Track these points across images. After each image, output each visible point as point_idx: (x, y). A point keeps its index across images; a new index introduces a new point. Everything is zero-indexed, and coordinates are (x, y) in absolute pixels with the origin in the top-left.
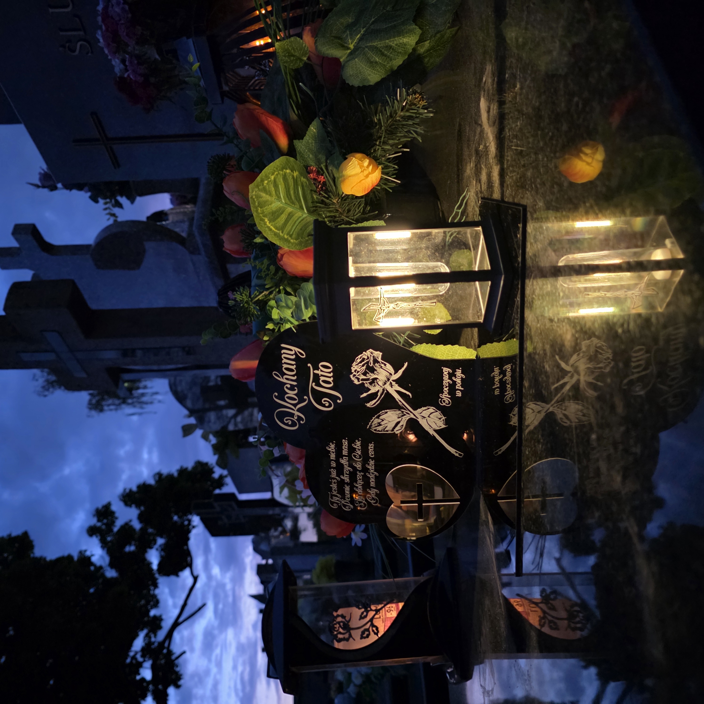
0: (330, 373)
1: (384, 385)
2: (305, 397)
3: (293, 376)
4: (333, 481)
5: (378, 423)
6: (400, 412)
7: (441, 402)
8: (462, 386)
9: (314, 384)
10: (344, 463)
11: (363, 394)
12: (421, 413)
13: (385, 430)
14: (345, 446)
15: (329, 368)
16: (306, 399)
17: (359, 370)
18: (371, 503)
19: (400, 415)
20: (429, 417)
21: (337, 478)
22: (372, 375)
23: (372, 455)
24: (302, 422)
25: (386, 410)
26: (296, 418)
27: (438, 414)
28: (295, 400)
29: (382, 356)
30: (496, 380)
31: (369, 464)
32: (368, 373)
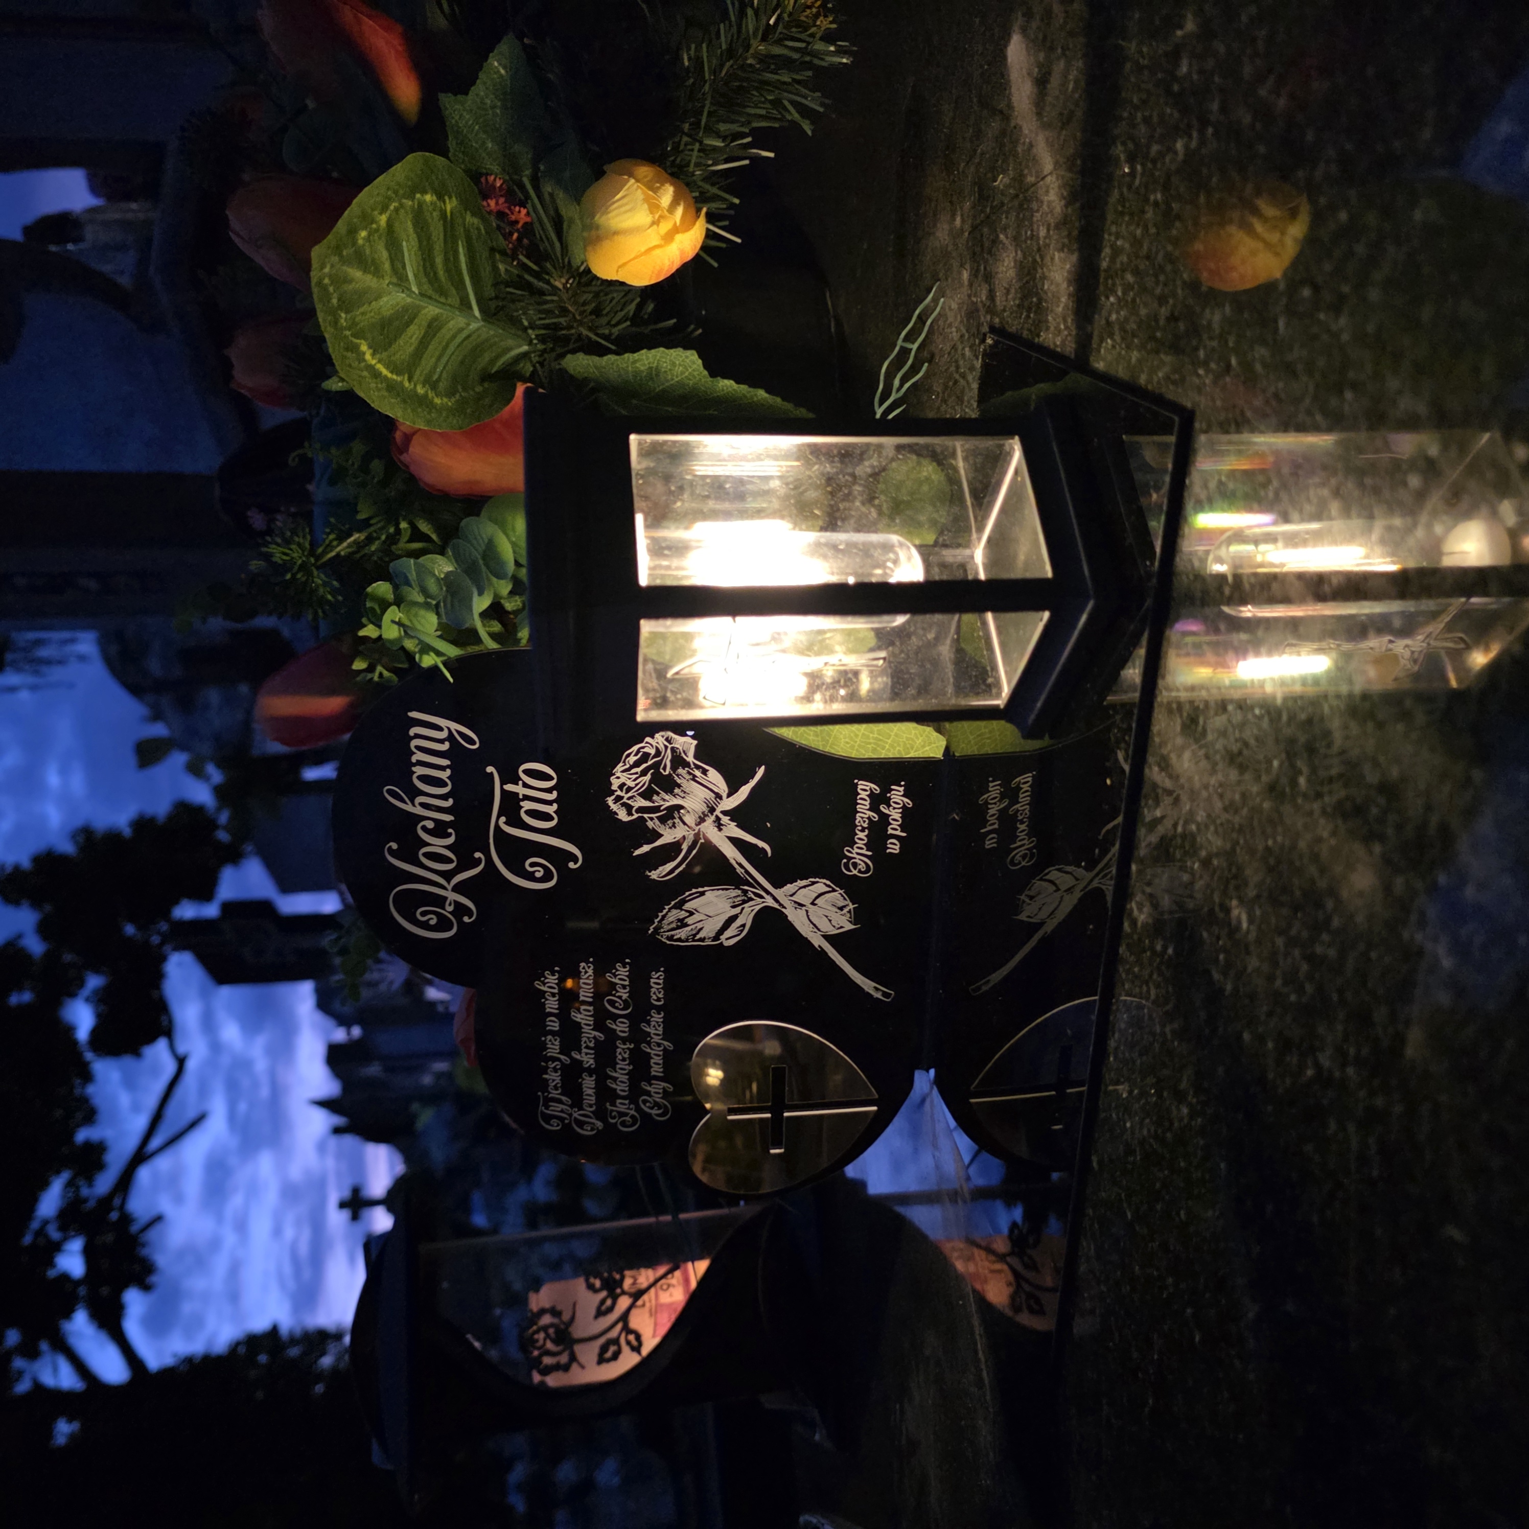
0: (549, 790)
1: (698, 824)
2: (478, 855)
3: (444, 797)
4: (552, 1065)
5: (679, 920)
6: (739, 892)
7: (847, 867)
8: (903, 827)
9: (503, 819)
10: (583, 1022)
11: (641, 846)
12: (791, 896)
13: (698, 937)
14: (587, 978)
15: (548, 778)
16: (480, 859)
17: (631, 784)
18: (650, 1114)
19: (739, 899)
20: (813, 904)
21: (562, 1057)
22: (667, 797)
23: (659, 1000)
24: (466, 919)
25: (703, 887)
26: (451, 909)
27: (837, 896)
28: (451, 861)
29: (696, 746)
30: (991, 812)
31: (648, 1023)
32: (658, 794)
